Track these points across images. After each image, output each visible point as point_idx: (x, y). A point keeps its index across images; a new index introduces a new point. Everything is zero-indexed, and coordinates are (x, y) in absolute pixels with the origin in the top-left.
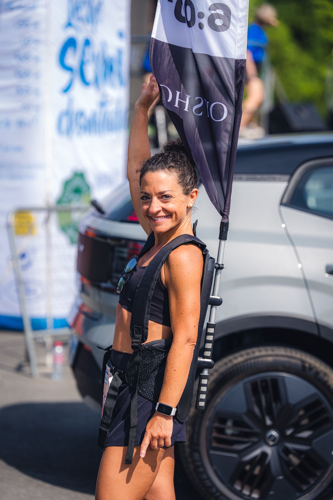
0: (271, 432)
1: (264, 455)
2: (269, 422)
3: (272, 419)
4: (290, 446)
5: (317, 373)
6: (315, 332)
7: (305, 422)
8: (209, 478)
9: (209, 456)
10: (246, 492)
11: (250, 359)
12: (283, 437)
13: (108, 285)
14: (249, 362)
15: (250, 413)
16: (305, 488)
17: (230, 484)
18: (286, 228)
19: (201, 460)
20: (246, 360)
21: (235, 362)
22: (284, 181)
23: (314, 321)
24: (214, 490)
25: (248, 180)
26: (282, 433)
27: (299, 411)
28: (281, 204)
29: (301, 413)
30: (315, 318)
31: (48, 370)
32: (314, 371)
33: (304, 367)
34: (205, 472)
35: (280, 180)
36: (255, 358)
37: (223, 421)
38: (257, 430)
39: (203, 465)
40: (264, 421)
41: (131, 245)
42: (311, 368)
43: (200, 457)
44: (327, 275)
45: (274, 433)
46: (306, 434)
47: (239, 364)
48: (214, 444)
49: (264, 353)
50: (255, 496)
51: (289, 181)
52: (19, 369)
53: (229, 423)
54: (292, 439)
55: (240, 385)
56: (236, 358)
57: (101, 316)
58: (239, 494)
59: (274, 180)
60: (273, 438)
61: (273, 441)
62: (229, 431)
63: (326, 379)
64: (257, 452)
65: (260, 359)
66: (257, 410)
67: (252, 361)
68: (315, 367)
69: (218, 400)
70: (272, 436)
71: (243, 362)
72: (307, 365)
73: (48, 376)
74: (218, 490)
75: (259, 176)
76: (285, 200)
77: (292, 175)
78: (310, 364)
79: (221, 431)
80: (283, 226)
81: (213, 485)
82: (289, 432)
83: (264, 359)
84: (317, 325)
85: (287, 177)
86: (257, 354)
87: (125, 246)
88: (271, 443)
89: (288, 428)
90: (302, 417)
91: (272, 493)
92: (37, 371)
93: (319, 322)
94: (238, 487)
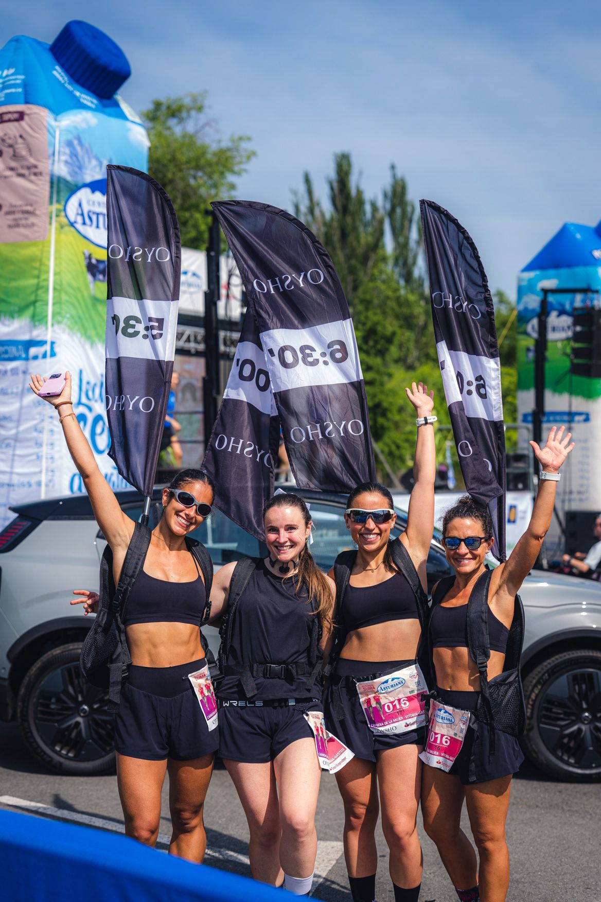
0: (82, 706)
1: (78, 724)
2: (81, 699)
3: (83, 696)
4: (96, 717)
8: (35, 741)
9: (36, 725)
10: (64, 752)
11: (65, 651)
12: (92, 710)
14: (64, 653)
15: (66, 692)
16: (108, 748)
17: (52, 745)
19: (30, 728)
20: (62, 652)
21: (55, 653)
24: (39, 751)
26: (90, 707)
28: (98, 537)
34: (33, 737)
36: (68, 651)
37: (49, 699)
38: (72, 705)
39: (31, 732)
40: (77, 698)
43: (29, 725)
45: (86, 707)
47: (57, 655)
48: (39, 716)
49: (76, 646)
50: (71, 755)
53: (53, 700)
54: (99, 711)
55: (59, 671)
56: (56, 651)
58: (59, 753)
60: (84, 711)
61: (84, 713)
62: (53, 706)
64: (73, 722)
65: (73, 651)
66: (71, 690)
67: (67, 653)
69: (43, 682)
70: (84, 709)
71: (60, 654)
74: (42, 751)
79: (48, 706)
81: (39, 747)
82: (96, 706)
83: (75, 651)
86: (71, 647)
88: (82, 714)
89: (96, 704)
91: (83, 752)
94: (58, 748)
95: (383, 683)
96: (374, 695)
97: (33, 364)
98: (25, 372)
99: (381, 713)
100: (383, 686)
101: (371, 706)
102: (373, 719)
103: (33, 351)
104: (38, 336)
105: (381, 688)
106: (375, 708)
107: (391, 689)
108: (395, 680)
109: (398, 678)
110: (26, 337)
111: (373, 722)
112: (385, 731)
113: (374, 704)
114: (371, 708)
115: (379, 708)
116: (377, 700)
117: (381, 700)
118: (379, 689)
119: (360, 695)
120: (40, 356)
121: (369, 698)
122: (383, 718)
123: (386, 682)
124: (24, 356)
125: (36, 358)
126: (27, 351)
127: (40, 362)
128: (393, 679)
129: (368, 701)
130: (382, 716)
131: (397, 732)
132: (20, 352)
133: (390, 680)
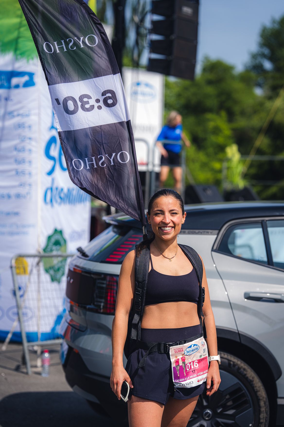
0: (206, 410)
2: (205, 403)
3: (207, 401)
4: (219, 420)
5: (239, 368)
6: (238, 340)
7: (230, 403)
12: (215, 414)
13: (92, 306)
18: (216, 267)
22: (214, 234)
23: (237, 332)
25: (189, 233)
26: (214, 411)
27: (226, 395)
28: (213, 250)
29: (228, 397)
30: (238, 330)
31: (39, 369)
32: (237, 367)
33: (230, 364)
35: (212, 234)
40: (202, 403)
41: (108, 278)
42: (234, 365)
44: (246, 300)
45: (209, 411)
46: (231, 412)
51: (218, 234)
52: (17, 369)
54: (221, 415)
57: (87, 328)
59: (208, 233)
61: (208, 416)
63: (245, 372)
64: (197, 424)
68: (237, 364)
70: (208, 413)
72: (232, 363)
73: (39, 374)
75: (197, 231)
76: (215, 248)
77: (220, 230)
78: (234, 362)
80: (214, 265)
82: (219, 411)
84: (239, 334)
85: (217, 232)
87: (104, 279)
88: (207, 419)
89: (219, 408)
90: (228, 400)
92: (31, 370)
93: (240, 333)
95: (189, 348)
96: (181, 356)
97: (15, 92)
98: (7, 99)
99: (184, 370)
100: (188, 350)
101: (179, 365)
102: (178, 375)
103: (15, 81)
104: (19, 68)
105: (187, 351)
106: (181, 366)
107: (192, 353)
108: (195, 346)
109: (196, 345)
110: (9, 68)
111: (177, 378)
112: (186, 385)
113: (181, 363)
114: (178, 367)
115: (184, 367)
116: (183, 360)
117: (185, 360)
118: (186, 352)
119: (171, 357)
120: (21, 85)
121: (178, 359)
122: (185, 375)
123: (190, 347)
124: (6, 84)
125: (17, 86)
126: (9, 81)
127: (22, 91)
128: (194, 345)
129: (177, 362)
130: (185, 373)
131: (194, 385)
132: (3, 81)
133: (193, 346)
